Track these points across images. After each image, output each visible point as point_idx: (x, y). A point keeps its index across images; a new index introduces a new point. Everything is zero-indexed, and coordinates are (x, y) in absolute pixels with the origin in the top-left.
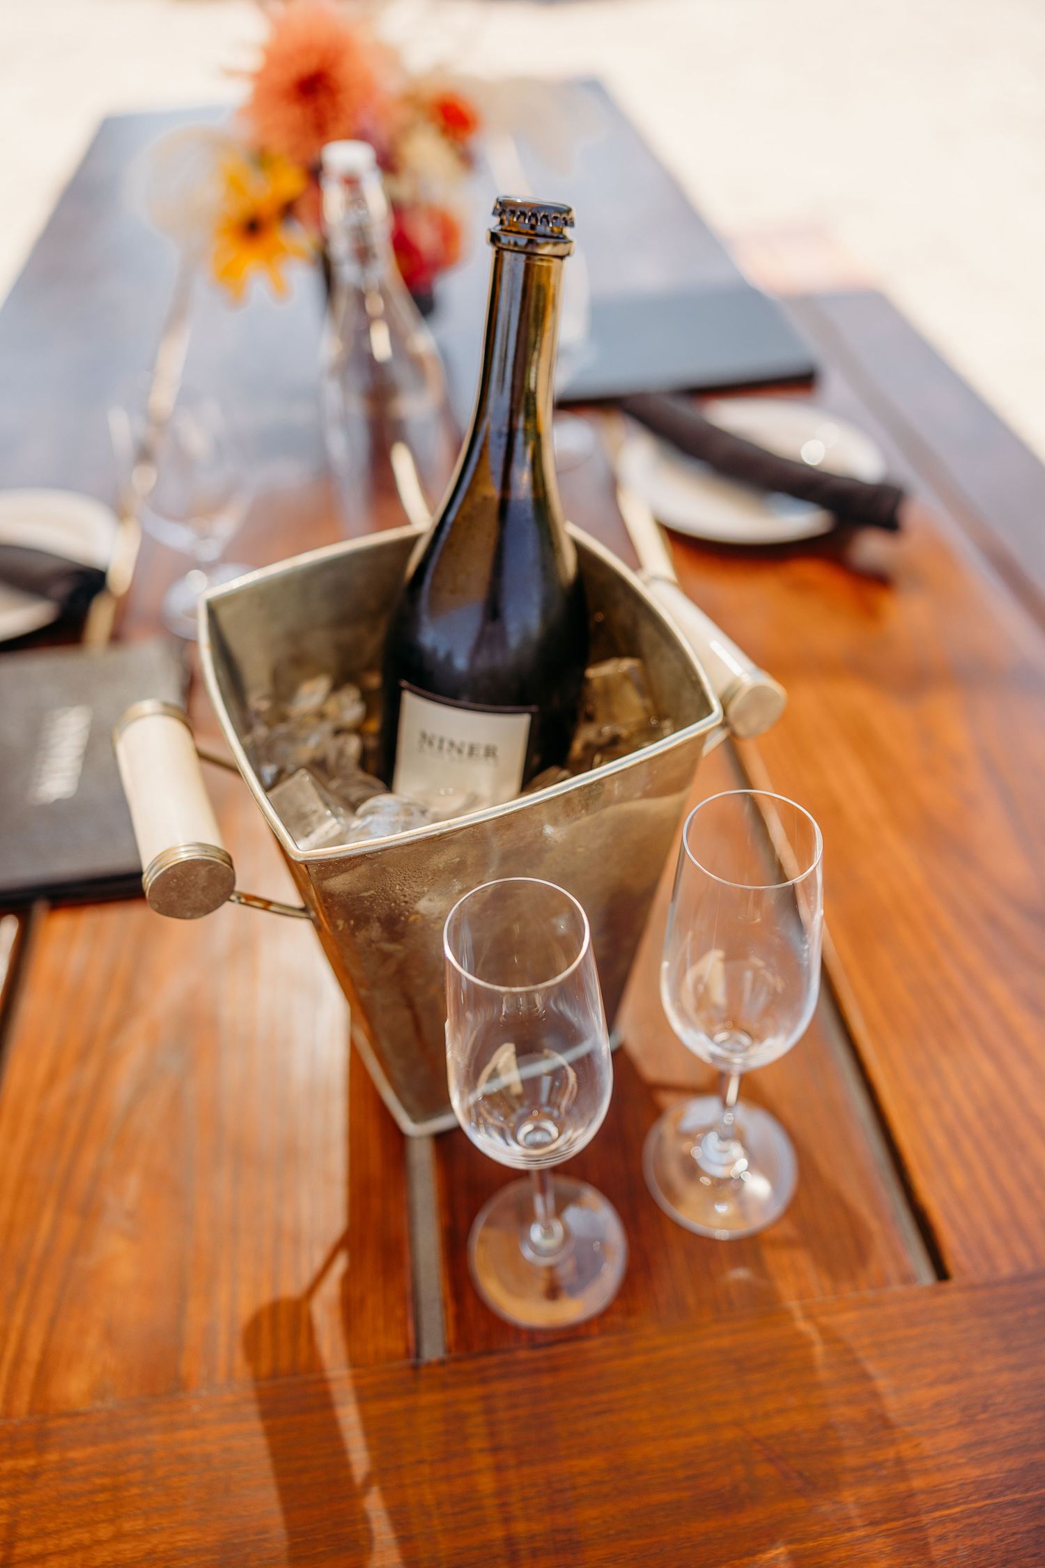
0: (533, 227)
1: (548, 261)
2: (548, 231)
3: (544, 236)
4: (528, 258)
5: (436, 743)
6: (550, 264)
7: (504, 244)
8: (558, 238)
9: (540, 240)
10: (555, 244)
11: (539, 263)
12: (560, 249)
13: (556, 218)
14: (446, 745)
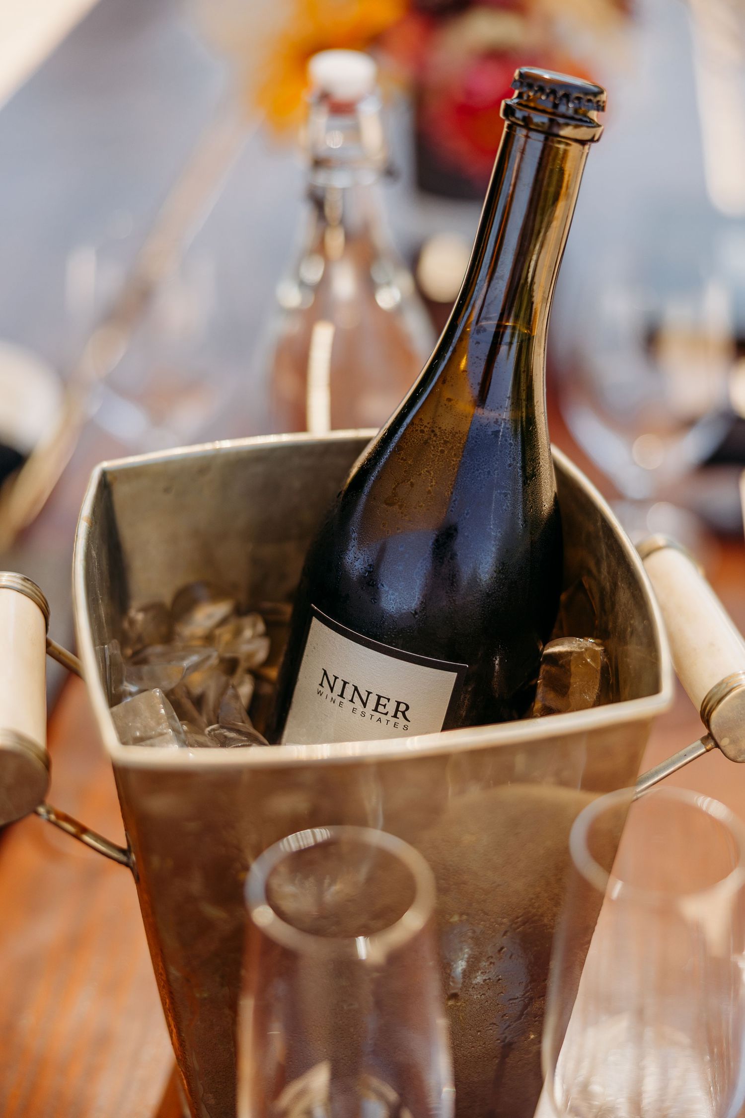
0: (556, 106)
1: (567, 144)
2: (571, 112)
3: (564, 116)
4: (546, 139)
5: (339, 685)
6: (568, 148)
7: (518, 119)
8: (581, 120)
9: (561, 121)
10: (576, 127)
11: (557, 145)
12: (583, 133)
13: (579, 99)
14: (349, 690)
